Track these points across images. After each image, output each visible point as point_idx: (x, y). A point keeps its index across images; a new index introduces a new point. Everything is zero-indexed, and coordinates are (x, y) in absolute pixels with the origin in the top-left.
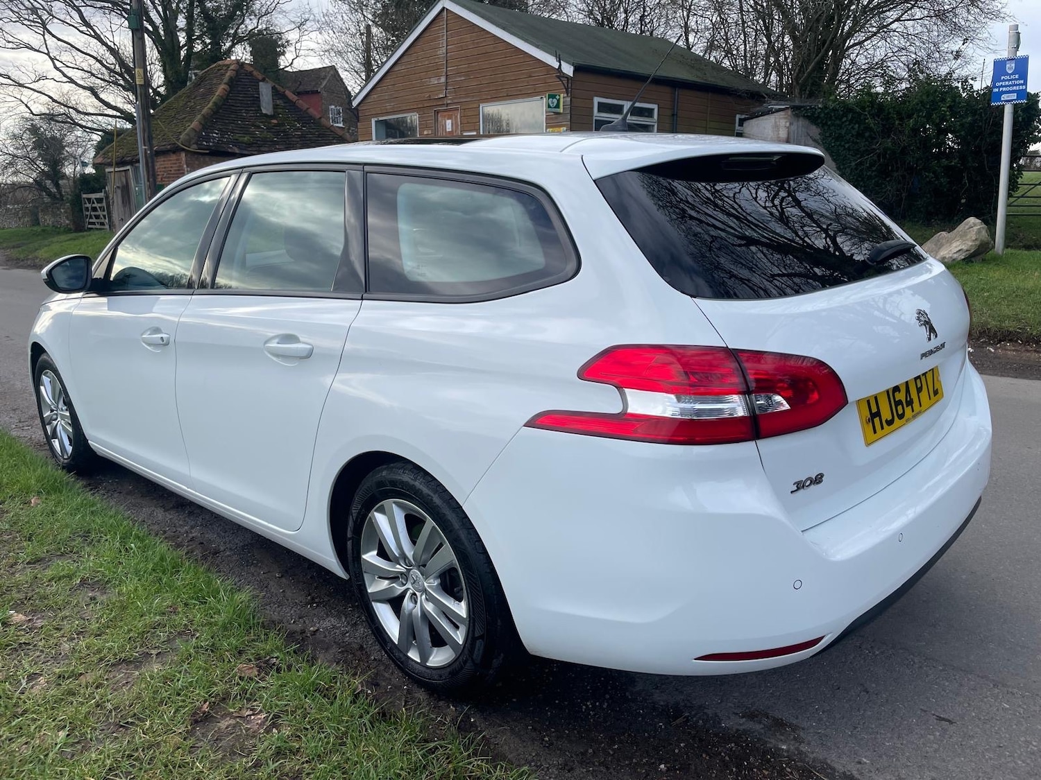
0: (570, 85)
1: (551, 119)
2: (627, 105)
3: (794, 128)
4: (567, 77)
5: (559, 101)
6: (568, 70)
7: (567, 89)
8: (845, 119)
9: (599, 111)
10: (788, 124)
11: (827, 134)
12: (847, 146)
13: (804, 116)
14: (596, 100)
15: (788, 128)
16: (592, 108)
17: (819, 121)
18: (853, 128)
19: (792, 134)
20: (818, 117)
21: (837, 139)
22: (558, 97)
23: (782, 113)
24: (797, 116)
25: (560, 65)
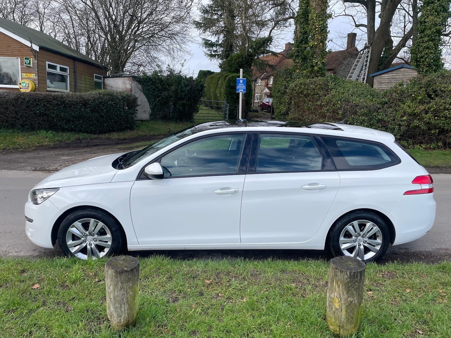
0: (36, 55)
1: (24, 69)
2: (58, 66)
3: (133, 84)
4: (35, 51)
5: (30, 61)
6: (36, 48)
7: (35, 56)
8: (149, 83)
9: (49, 68)
10: (131, 83)
11: (144, 88)
12: (151, 93)
13: (136, 81)
14: (47, 63)
15: (131, 84)
16: (46, 66)
17: (142, 83)
18: (152, 87)
19: (132, 87)
20: (142, 81)
21: (147, 90)
22: (29, 59)
23: (127, 78)
24: (134, 80)
25: (32, 45)
